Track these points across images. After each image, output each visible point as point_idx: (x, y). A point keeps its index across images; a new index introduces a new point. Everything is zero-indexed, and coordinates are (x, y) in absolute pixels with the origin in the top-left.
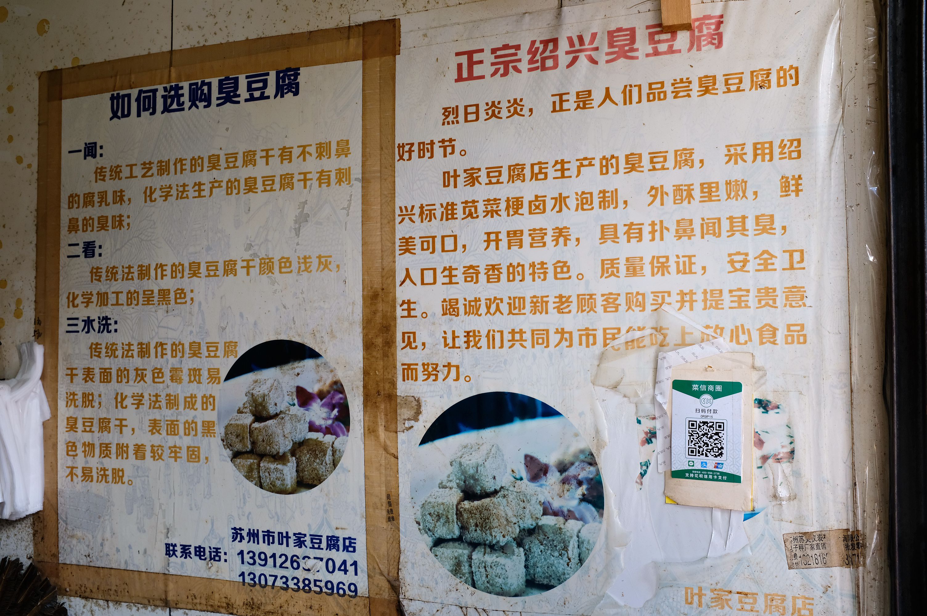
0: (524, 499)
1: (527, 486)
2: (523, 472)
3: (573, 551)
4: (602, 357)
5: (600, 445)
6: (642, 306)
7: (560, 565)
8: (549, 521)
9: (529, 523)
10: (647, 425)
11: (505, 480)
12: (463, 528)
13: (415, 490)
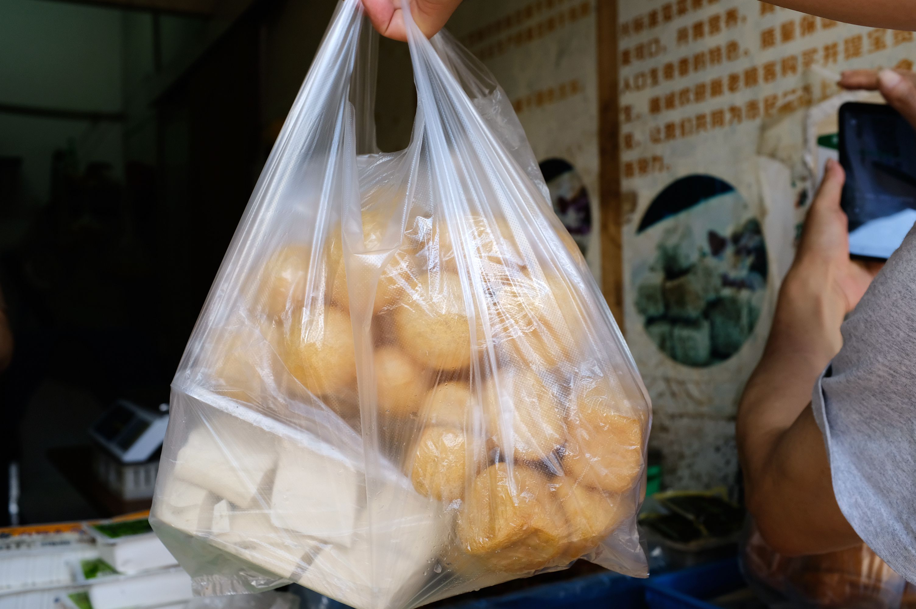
0: (708, 273)
1: (711, 261)
2: (707, 248)
3: (745, 320)
4: (764, 128)
5: (763, 212)
6: (793, 69)
7: (735, 333)
8: (727, 292)
9: (712, 296)
10: (800, 186)
11: (694, 257)
12: (667, 306)
13: (635, 274)
